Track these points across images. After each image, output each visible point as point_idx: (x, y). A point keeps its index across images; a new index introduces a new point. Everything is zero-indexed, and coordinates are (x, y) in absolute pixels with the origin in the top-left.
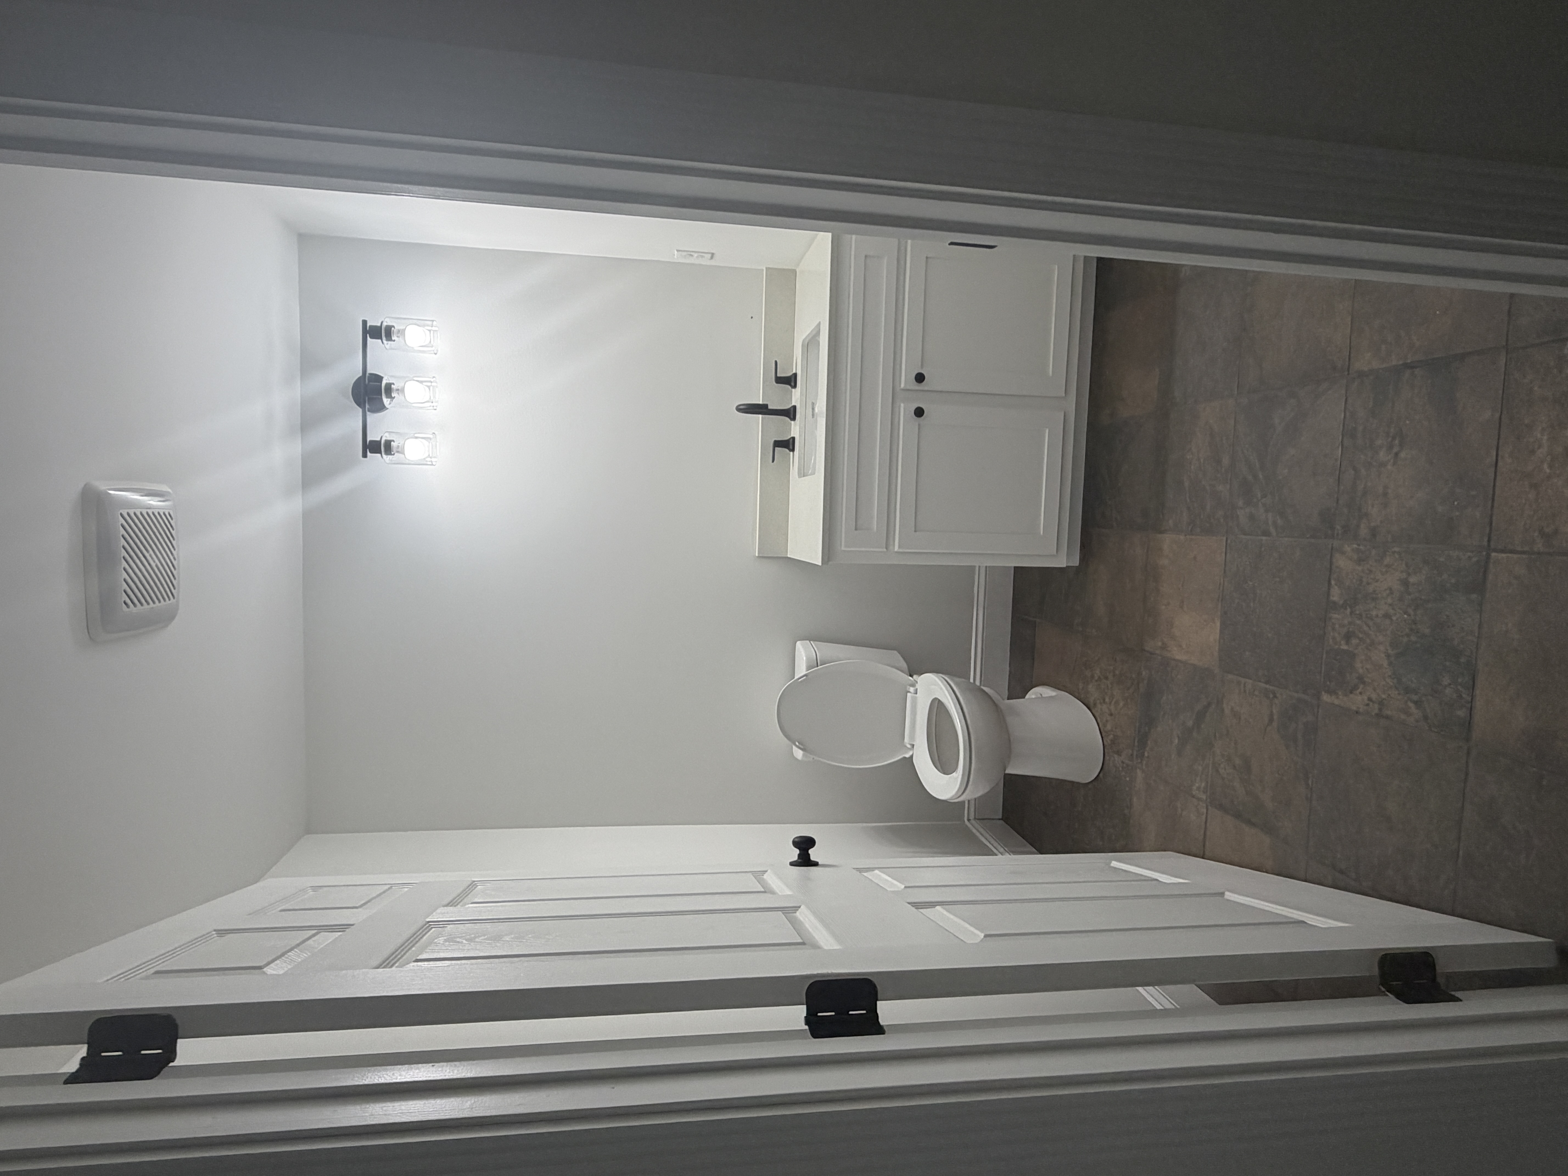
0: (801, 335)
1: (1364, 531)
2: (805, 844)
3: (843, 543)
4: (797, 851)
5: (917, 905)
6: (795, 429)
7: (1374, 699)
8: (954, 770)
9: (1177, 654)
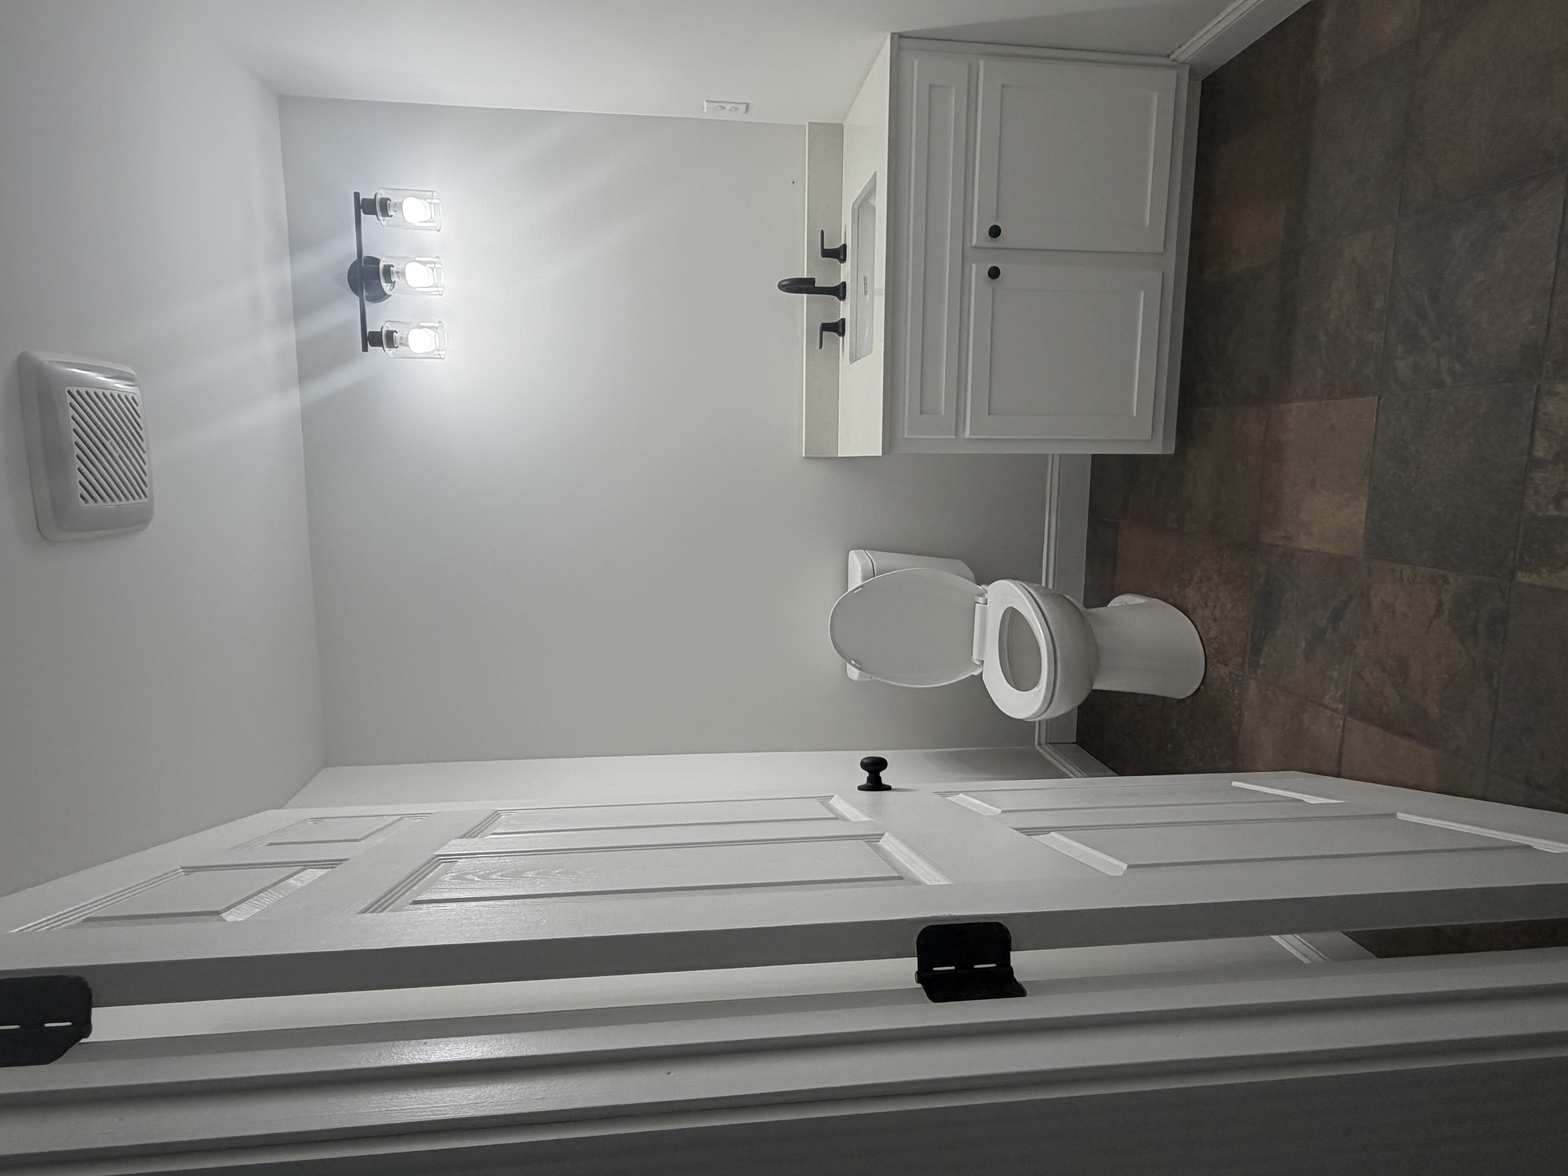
0: (851, 194)
2: (875, 766)
3: (906, 430)
4: (866, 774)
5: (1026, 831)
6: (845, 310)
8: (1035, 685)
9: (1304, 542)
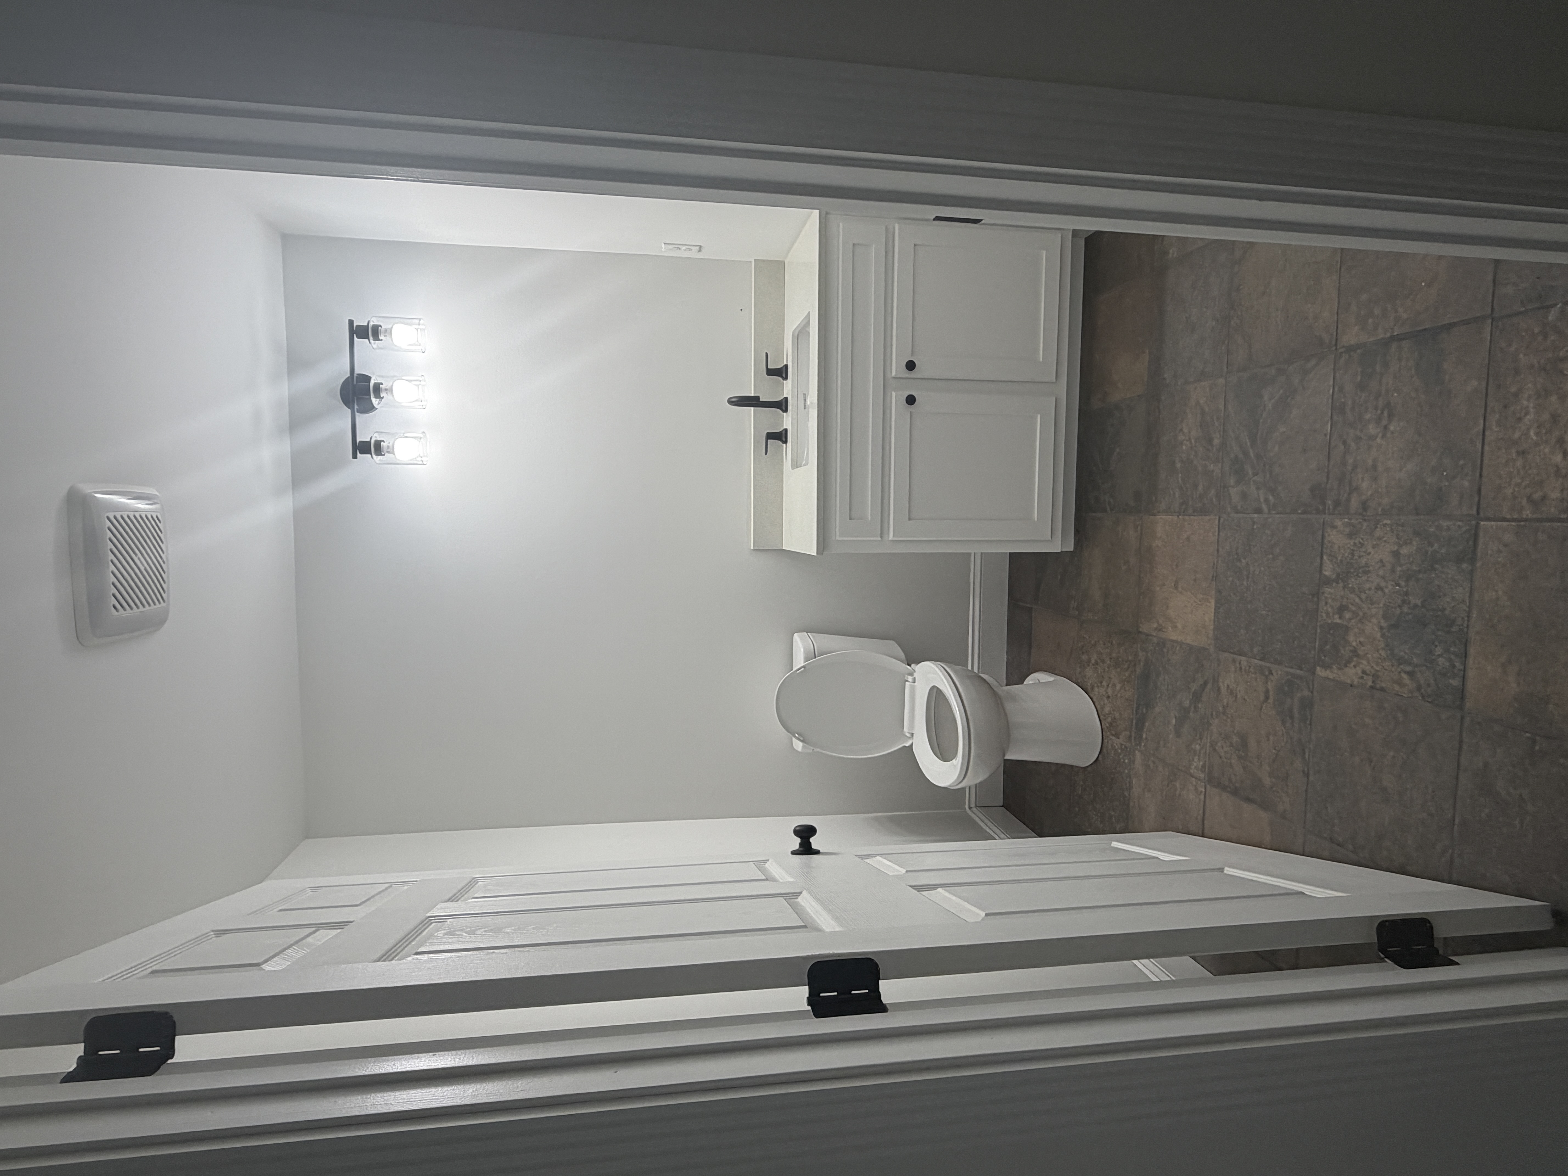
0: (791, 326)
1: (1354, 504)
2: (806, 833)
3: (838, 534)
4: (798, 840)
5: (919, 888)
6: (787, 421)
7: (1368, 672)
8: (954, 756)
9: (1172, 635)
